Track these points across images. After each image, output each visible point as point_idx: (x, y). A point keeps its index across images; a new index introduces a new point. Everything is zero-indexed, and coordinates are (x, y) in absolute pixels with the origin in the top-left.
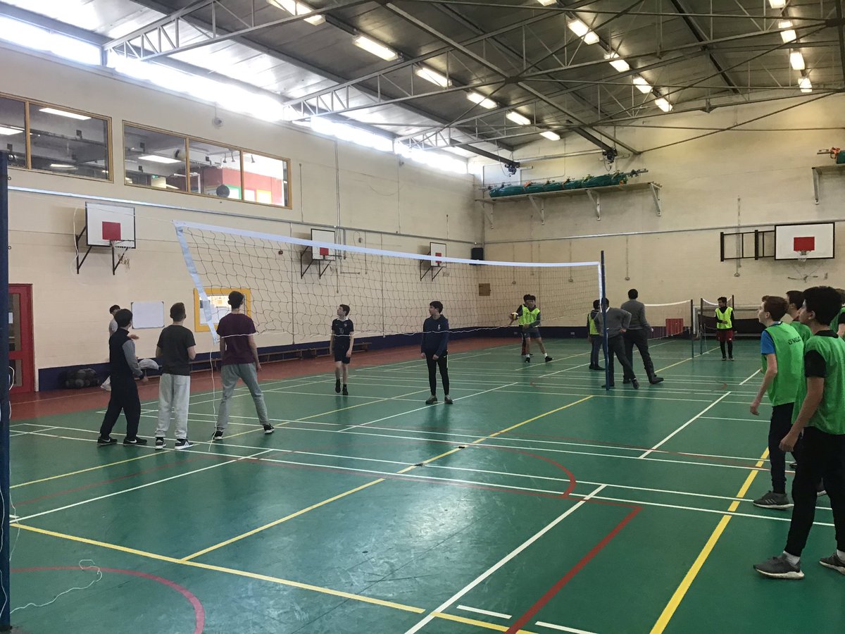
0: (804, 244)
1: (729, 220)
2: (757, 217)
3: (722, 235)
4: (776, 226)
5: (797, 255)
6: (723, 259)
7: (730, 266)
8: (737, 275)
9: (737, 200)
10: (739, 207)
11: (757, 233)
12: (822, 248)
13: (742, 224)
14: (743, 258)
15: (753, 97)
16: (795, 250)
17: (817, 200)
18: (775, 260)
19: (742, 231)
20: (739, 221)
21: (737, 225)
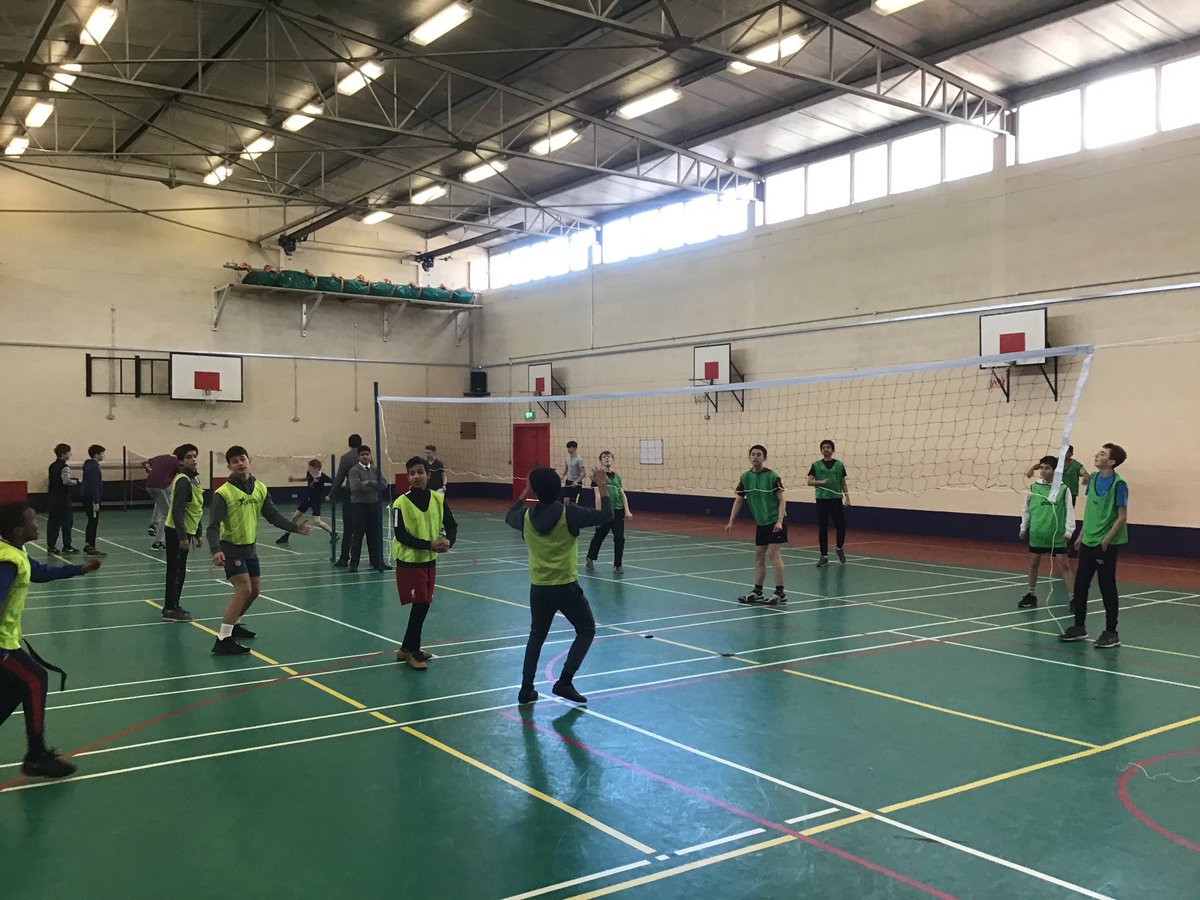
0: (207, 381)
1: (99, 338)
2: (140, 337)
3: (89, 359)
4: (171, 353)
5: (199, 394)
6: (89, 393)
7: (100, 404)
8: (110, 418)
9: (111, 312)
10: (113, 321)
11: (138, 360)
12: (229, 388)
13: (118, 346)
14: (122, 393)
15: (127, 169)
16: (196, 387)
17: (216, 325)
18: (171, 399)
19: (118, 355)
20: (113, 340)
21: (110, 346)
